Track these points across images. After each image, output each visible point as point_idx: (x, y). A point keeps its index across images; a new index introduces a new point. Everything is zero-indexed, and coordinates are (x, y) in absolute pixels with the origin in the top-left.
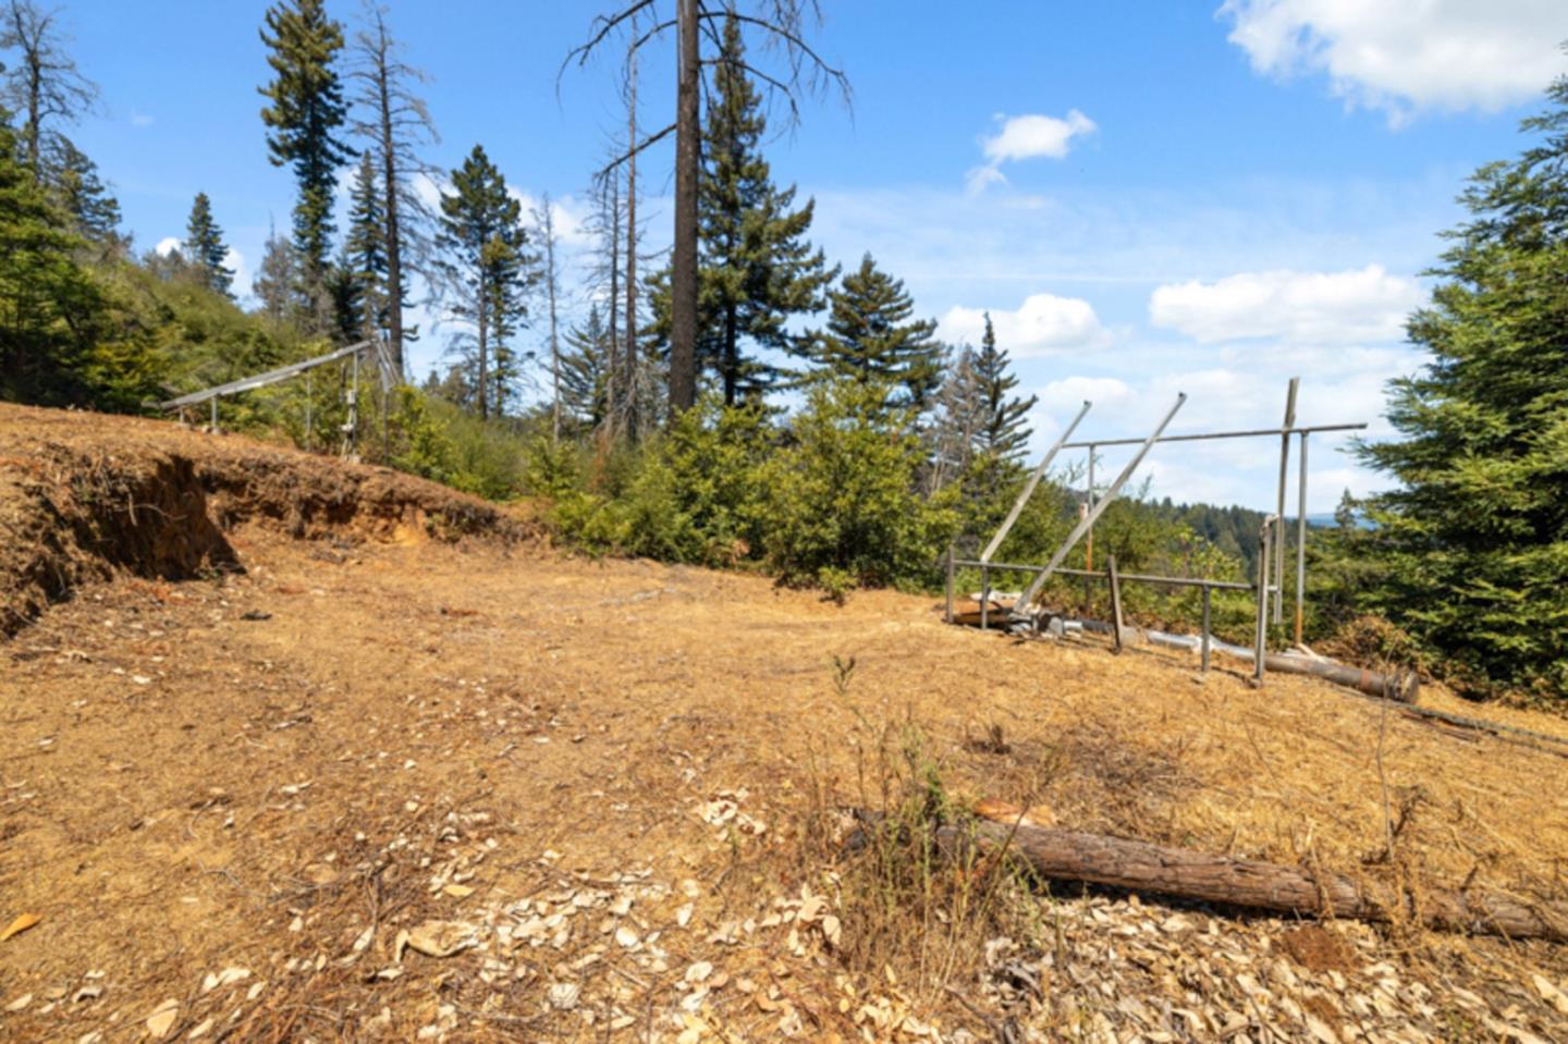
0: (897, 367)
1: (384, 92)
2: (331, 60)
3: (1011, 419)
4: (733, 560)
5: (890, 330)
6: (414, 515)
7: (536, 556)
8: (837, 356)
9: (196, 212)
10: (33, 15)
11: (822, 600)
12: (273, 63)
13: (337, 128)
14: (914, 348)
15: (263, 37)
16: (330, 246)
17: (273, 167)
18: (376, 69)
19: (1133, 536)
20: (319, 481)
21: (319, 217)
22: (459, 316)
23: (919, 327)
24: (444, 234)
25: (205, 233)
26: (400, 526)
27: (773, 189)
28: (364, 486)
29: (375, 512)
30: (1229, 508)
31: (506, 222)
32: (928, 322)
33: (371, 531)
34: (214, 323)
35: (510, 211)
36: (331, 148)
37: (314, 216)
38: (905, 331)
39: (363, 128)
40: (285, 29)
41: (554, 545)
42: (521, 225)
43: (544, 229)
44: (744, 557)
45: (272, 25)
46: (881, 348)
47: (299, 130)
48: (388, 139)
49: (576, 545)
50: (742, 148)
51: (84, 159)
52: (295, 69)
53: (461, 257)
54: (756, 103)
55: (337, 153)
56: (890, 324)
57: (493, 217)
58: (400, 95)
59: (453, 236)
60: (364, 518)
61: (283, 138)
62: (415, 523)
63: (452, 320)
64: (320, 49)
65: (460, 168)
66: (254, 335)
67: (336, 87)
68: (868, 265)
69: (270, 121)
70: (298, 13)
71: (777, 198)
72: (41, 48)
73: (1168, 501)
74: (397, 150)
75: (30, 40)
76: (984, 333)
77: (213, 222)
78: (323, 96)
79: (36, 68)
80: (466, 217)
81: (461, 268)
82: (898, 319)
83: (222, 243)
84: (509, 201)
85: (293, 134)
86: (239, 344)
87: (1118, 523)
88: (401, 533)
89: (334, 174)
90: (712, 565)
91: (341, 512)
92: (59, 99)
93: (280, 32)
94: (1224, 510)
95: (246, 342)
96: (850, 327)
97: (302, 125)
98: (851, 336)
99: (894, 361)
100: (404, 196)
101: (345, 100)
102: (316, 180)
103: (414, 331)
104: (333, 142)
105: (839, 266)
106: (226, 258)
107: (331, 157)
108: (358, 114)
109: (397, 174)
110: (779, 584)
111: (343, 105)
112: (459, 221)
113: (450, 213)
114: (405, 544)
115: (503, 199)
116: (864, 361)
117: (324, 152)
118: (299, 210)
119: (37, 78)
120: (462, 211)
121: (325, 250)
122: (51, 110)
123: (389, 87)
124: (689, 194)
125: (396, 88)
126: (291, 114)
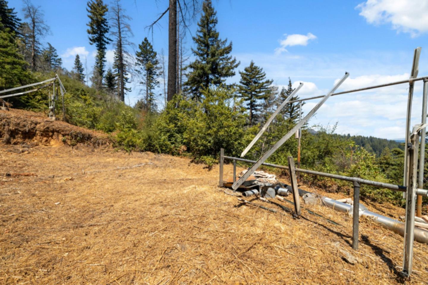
0: (261, 94)
1: (119, 23)
2: (104, 15)
3: (296, 109)
4: (181, 153)
5: (259, 83)
6: (58, 136)
7: (105, 151)
8: (243, 91)
9: (76, 60)
10: (33, 9)
11: (204, 168)
12: (89, 16)
13: (107, 33)
14: (266, 88)
15: (87, 10)
16: (105, 66)
17: (90, 45)
18: (117, 17)
19: (330, 145)
20: (19, 124)
21: (102, 58)
22: (141, 84)
23: (268, 82)
24: (137, 62)
25: (78, 65)
26: (52, 140)
27: (221, 40)
28: (38, 126)
29: (42, 135)
30: (369, 137)
31: (153, 58)
32: (270, 80)
33: (41, 142)
34: (70, 86)
35: (154, 55)
36: (105, 39)
37: (101, 57)
38: (263, 83)
39: (113, 33)
40: (92, 7)
41: (114, 147)
42: (157, 59)
43: (162, 59)
44: (184, 151)
45: (89, 6)
46: (255, 88)
47: (97, 35)
48: (120, 36)
49: (122, 147)
50: (211, 29)
51: (53, 48)
52: (95, 18)
53: (141, 68)
54: (215, 14)
55: (107, 41)
56: (259, 81)
57: (149, 57)
58: (123, 24)
59: (139, 63)
60: (38, 137)
61: (93, 37)
62: (58, 139)
63: (139, 85)
64: (102, 12)
65: (141, 44)
66: (81, 89)
67: (107, 23)
68: (252, 64)
69: (89, 32)
70: (96, 3)
71: (221, 43)
72: (35, 17)
73: (349, 135)
74: (122, 39)
75: (32, 16)
76: (288, 83)
77: (81, 62)
78: (102, 25)
79: (34, 23)
80: (143, 57)
81: (142, 71)
82: (262, 80)
83: (82, 67)
84: (154, 52)
85: (96, 36)
86: (77, 92)
87: (324, 140)
88: (52, 142)
89: (105, 46)
90: (173, 154)
91: (29, 135)
92: (40, 31)
93: (91, 8)
94: (367, 138)
95: (78, 91)
96: (247, 83)
97: (98, 33)
98: (247, 85)
99: (260, 92)
100: (125, 52)
101: (109, 26)
102: (101, 48)
103: (130, 89)
104: (106, 38)
105: (240, 62)
106: (83, 71)
107: (105, 41)
108: (112, 30)
109: (122, 46)
110: (192, 162)
111: (108, 27)
112: (141, 58)
113: (138, 56)
114: (53, 146)
115: (152, 52)
116: (251, 93)
117: (103, 40)
118: (97, 56)
119: (34, 25)
120: (142, 55)
121: (104, 67)
122: (38, 34)
123: (120, 22)
124: (173, 29)
125: (122, 22)
126: (94, 30)
